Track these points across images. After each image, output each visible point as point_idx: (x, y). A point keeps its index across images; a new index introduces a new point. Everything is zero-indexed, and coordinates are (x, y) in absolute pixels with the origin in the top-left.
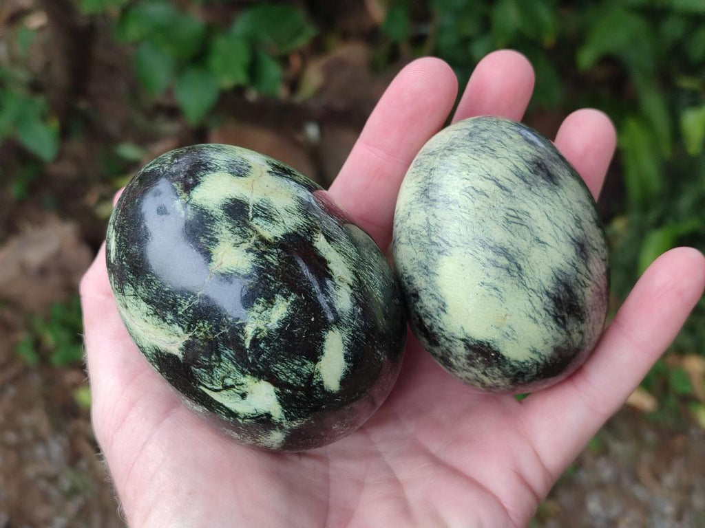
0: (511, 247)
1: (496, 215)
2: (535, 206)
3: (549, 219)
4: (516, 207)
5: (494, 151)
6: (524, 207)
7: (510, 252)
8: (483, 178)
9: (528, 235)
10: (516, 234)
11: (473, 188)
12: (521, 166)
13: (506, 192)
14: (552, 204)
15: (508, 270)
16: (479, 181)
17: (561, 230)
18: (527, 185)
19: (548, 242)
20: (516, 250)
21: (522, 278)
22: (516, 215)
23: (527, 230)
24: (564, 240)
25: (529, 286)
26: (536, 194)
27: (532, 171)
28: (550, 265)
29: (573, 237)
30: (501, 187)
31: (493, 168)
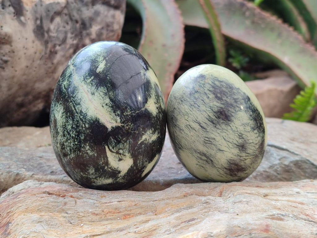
0: (207, 153)
1: (200, 140)
2: (218, 135)
3: (225, 140)
4: (208, 137)
5: (199, 106)
6: (213, 136)
7: (207, 155)
8: (194, 122)
9: (215, 148)
10: (209, 148)
11: (190, 125)
12: (211, 115)
13: (204, 130)
14: (226, 132)
15: (207, 161)
16: (193, 123)
17: (231, 143)
18: (214, 125)
19: (224, 150)
20: (210, 154)
21: (213, 164)
22: (208, 140)
23: (214, 146)
24: (233, 147)
25: (216, 166)
26: (219, 129)
27: (217, 117)
28: (226, 158)
29: (238, 144)
30: (202, 127)
31: (198, 117)
